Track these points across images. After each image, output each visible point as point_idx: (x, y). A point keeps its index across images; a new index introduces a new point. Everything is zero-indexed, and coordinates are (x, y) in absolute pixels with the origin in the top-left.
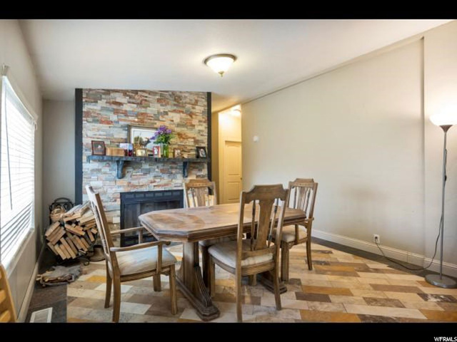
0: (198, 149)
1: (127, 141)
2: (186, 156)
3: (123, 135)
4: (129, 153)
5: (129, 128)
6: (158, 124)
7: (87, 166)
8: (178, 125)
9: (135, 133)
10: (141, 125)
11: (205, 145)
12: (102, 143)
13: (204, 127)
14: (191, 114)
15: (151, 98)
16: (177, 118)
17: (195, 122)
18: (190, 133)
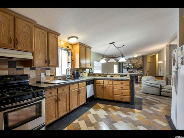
0: (140, 66)
1: (128, 66)
2: (138, 67)
3: (128, 65)
4: (128, 67)
5: (128, 64)
6: (133, 63)
7: (123, 69)
8: (137, 62)
9: (129, 64)
10: (130, 63)
11: (142, 65)
12: (125, 66)
13: (142, 62)
14: (139, 60)
15: (132, 59)
16: (136, 61)
17: (140, 61)
18: (139, 63)
